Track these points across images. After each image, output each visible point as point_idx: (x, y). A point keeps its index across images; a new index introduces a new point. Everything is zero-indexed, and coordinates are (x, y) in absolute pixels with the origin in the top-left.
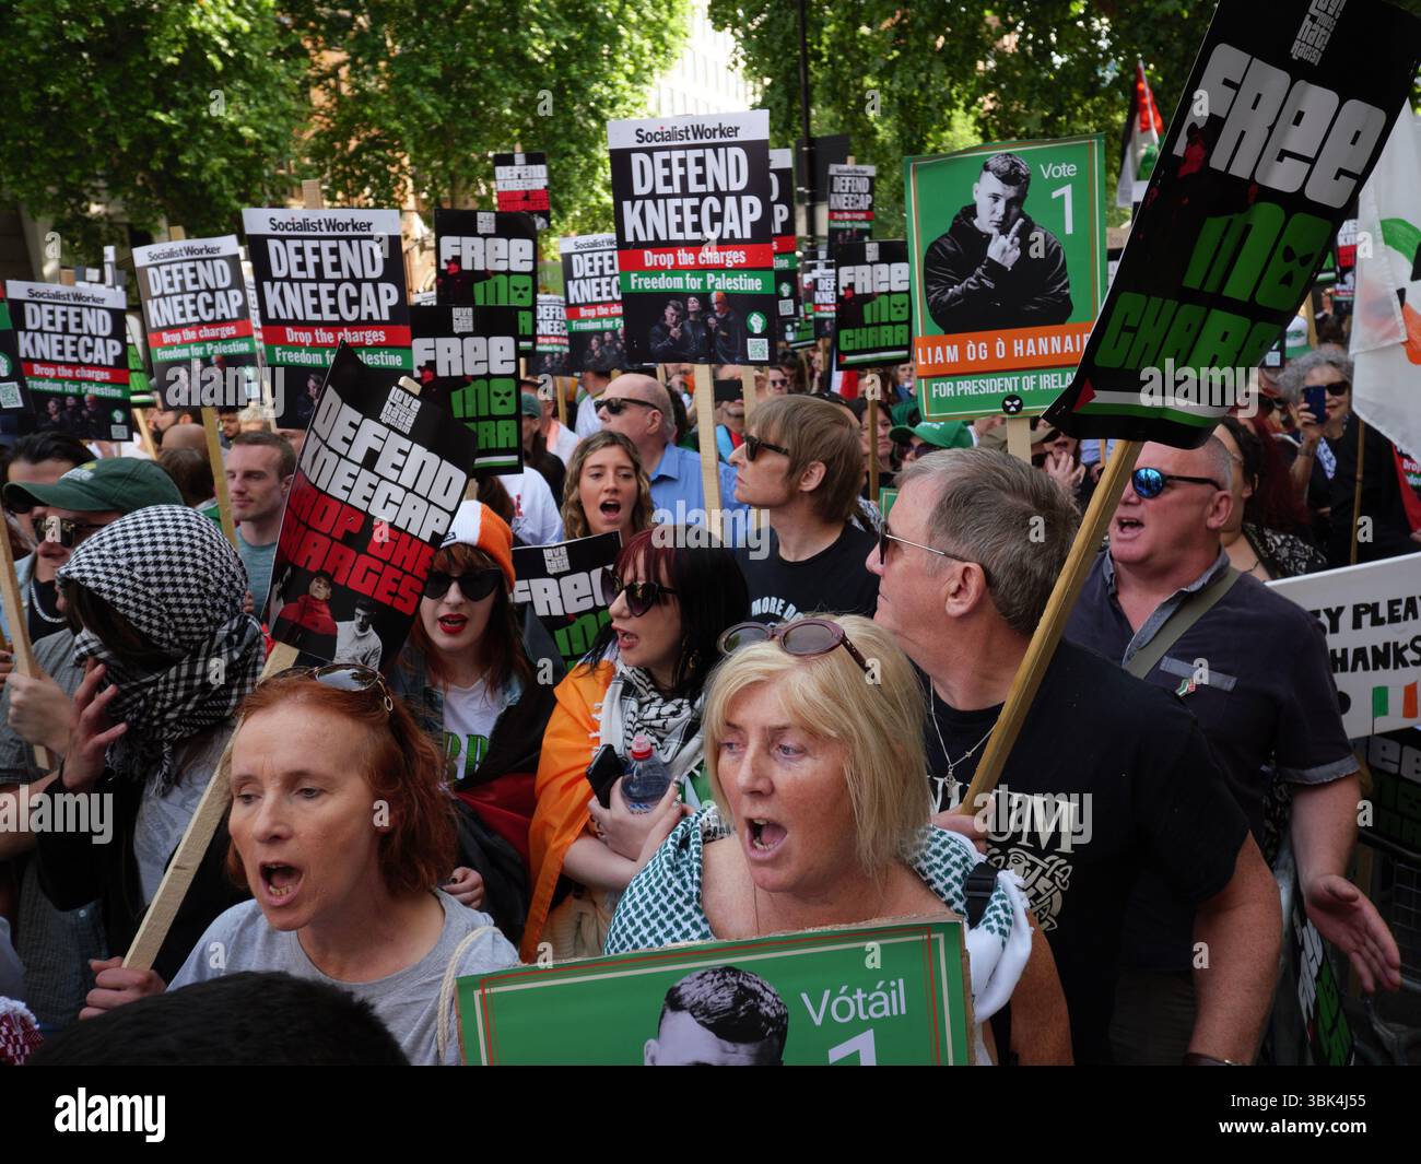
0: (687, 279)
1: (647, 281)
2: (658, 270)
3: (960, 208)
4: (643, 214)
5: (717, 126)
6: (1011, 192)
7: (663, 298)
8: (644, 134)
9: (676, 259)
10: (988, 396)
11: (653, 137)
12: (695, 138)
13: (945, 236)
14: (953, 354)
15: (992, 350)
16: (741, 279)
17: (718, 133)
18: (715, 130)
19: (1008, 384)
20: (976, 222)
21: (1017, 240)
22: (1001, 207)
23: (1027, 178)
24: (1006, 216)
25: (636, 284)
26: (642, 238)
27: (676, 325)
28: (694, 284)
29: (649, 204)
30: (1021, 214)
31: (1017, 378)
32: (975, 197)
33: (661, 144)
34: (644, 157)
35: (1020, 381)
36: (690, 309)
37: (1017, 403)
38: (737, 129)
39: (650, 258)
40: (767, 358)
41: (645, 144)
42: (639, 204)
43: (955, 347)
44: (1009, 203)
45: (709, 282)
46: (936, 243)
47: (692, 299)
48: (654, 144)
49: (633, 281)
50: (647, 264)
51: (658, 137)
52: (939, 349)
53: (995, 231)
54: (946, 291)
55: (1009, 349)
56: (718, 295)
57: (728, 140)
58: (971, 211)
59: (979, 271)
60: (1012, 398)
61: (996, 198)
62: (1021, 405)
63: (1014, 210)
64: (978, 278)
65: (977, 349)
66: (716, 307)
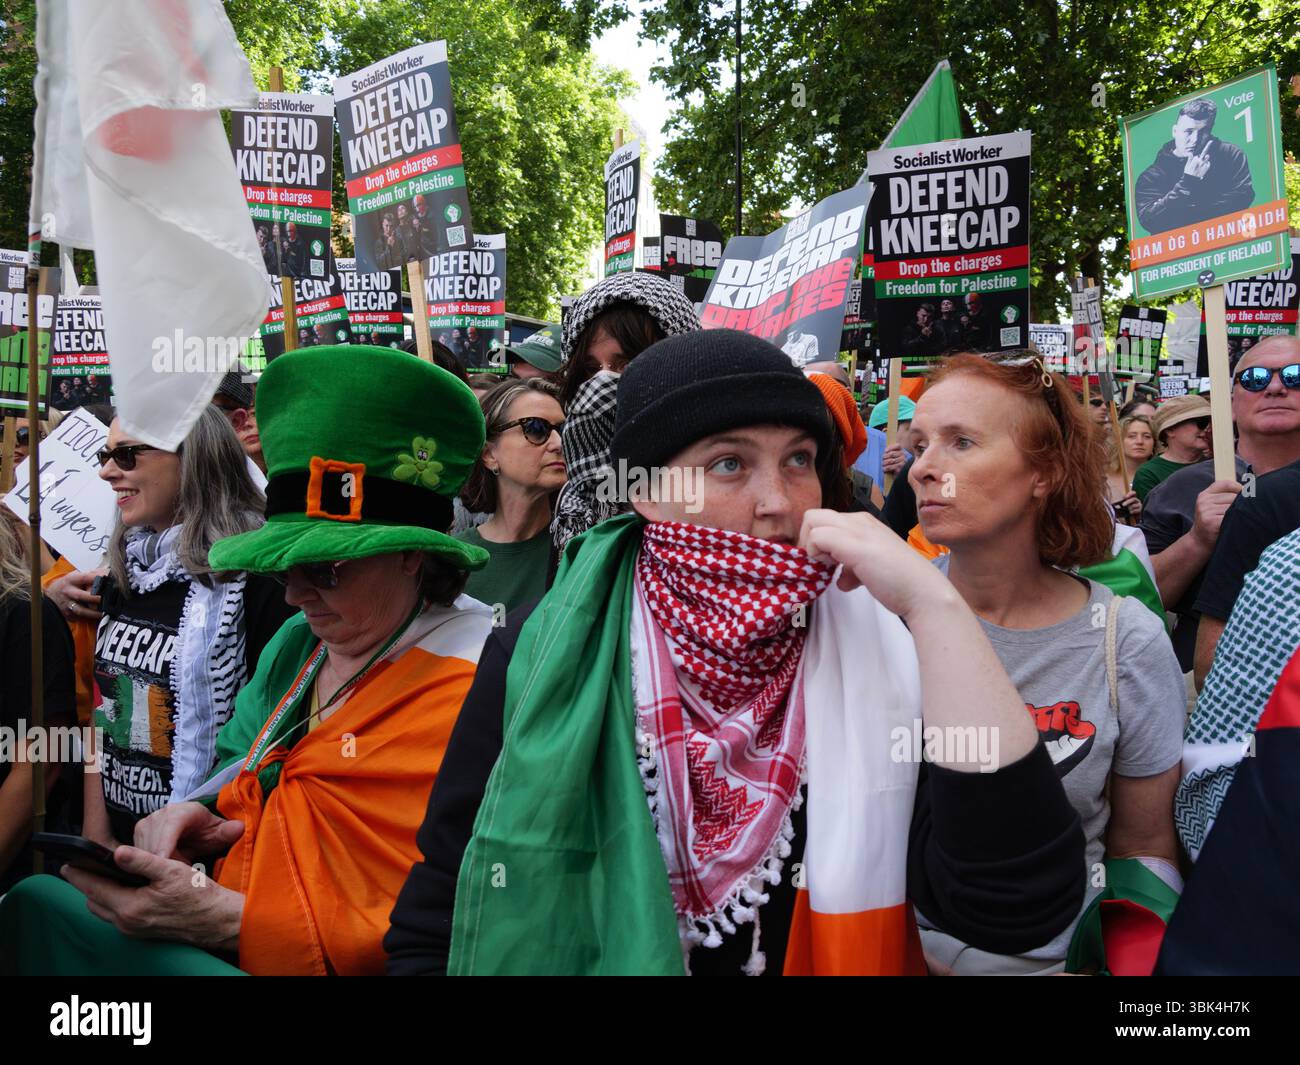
0: (942, 284)
1: (901, 288)
2: (911, 278)
3: (1162, 144)
4: (899, 231)
5: (979, 149)
6: (1202, 124)
7: (915, 302)
8: (902, 160)
9: (929, 267)
10: (1187, 275)
11: (911, 163)
12: (956, 161)
13: (1151, 167)
14: (1157, 248)
15: (1188, 240)
16: (996, 279)
17: (979, 155)
18: (976, 153)
19: (1203, 263)
20: (1175, 152)
21: (1207, 156)
22: (1194, 137)
23: (1214, 112)
24: (1198, 142)
25: (891, 291)
26: (897, 251)
27: (927, 324)
28: (948, 288)
29: (905, 221)
30: (1210, 137)
31: (1209, 258)
32: (1174, 135)
33: (919, 168)
34: (902, 181)
35: (1212, 259)
36: (944, 310)
37: (1210, 276)
38: (999, 149)
39: (904, 268)
40: (1018, 343)
41: (903, 169)
42: (895, 222)
43: (1160, 243)
44: (1201, 133)
45: (964, 286)
46: (1144, 173)
47: (946, 301)
48: (912, 168)
49: (888, 288)
50: (902, 273)
51: (916, 162)
52: (1146, 247)
53: (1190, 154)
54: (1152, 205)
55: (1203, 236)
56: (971, 297)
57: (990, 160)
58: (1172, 145)
59: (1178, 185)
60: (1205, 273)
61: (1190, 131)
62: (1213, 277)
63: (1205, 136)
64: (1178, 190)
65: (1176, 241)
66: (969, 307)
